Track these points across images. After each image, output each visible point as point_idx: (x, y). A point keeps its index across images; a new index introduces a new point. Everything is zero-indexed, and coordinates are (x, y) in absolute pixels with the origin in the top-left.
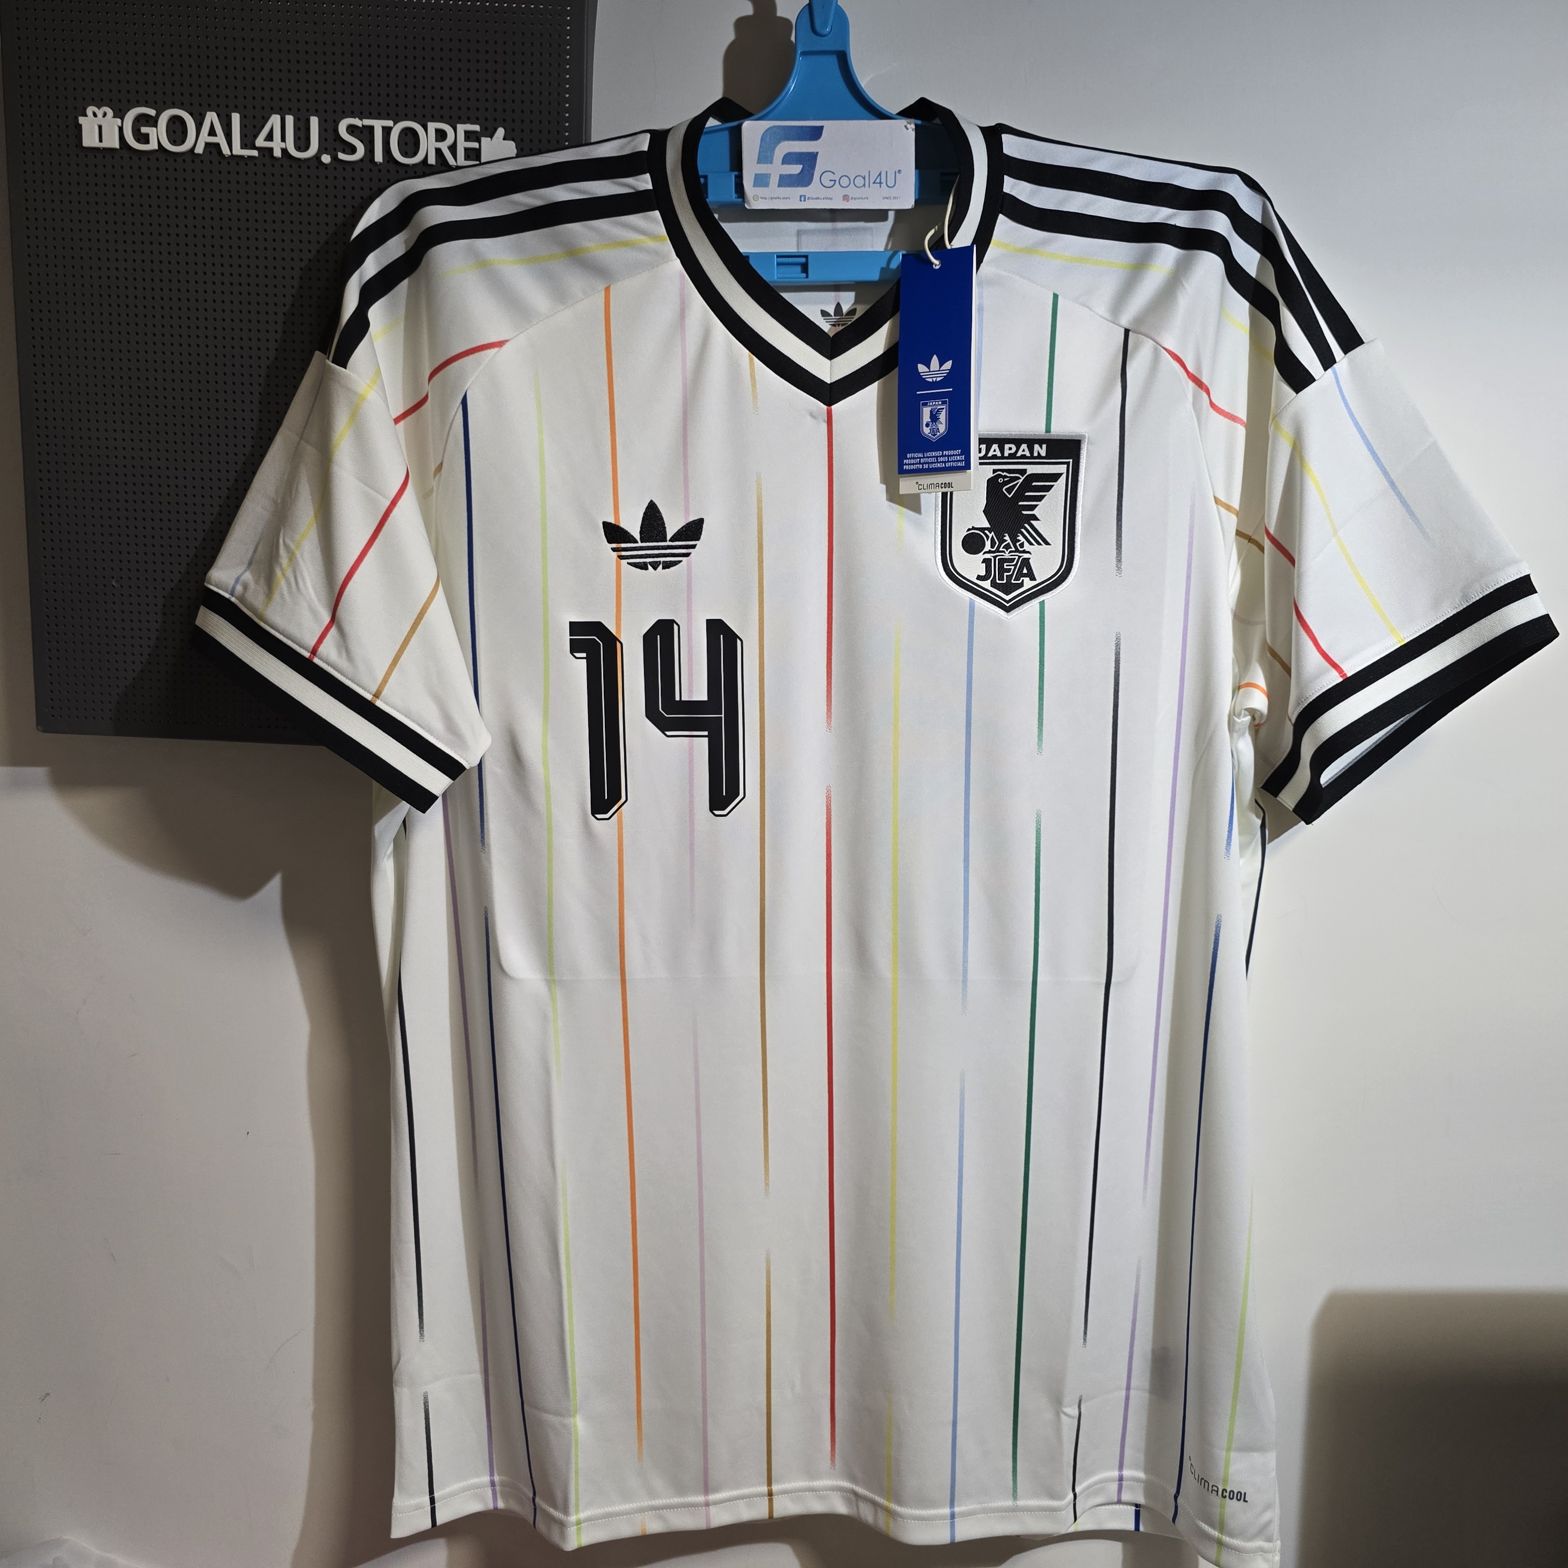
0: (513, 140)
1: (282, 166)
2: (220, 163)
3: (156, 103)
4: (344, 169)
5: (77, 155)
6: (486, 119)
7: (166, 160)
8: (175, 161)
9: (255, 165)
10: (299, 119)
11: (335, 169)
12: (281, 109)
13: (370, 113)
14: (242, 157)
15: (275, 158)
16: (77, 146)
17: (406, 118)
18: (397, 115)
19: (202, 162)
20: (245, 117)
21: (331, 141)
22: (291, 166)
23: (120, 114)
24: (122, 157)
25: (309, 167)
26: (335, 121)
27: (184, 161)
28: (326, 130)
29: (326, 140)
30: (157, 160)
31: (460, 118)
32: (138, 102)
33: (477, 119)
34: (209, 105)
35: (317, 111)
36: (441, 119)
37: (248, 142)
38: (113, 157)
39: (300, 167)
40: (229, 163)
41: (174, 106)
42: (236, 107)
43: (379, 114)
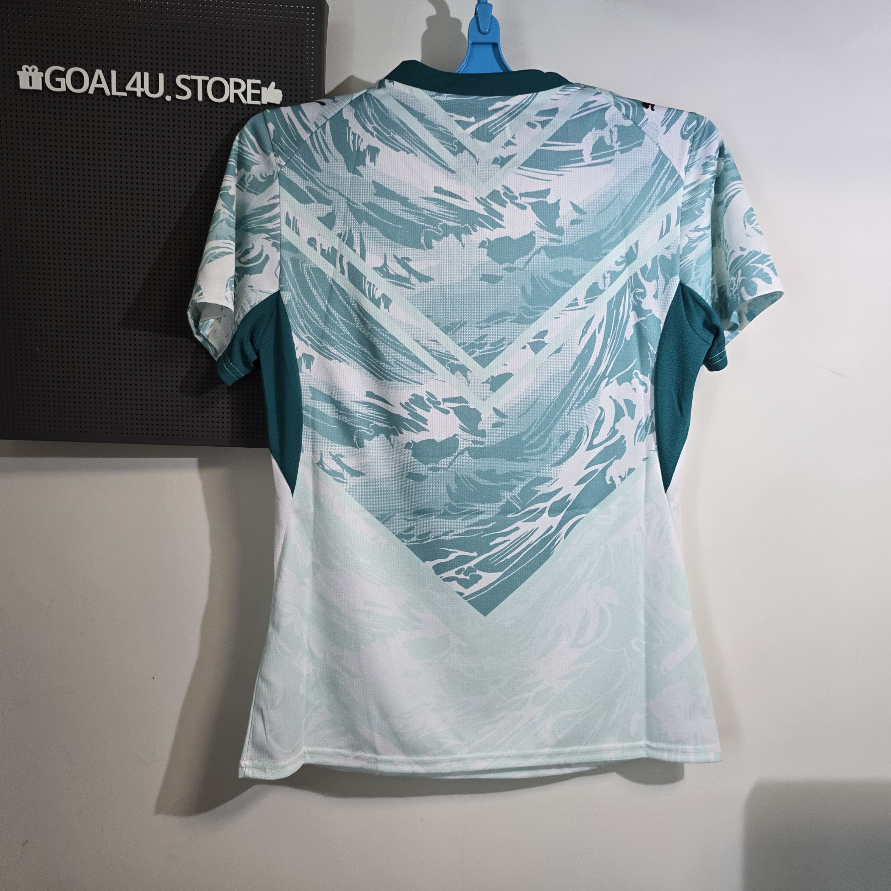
0: (280, 89)
1: (141, 102)
2: (104, 100)
3: (64, 63)
4: (179, 104)
5: (16, 94)
6: (264, 77)
7: (71, 97)
8: (76, 98)
9: (125, 101)
10: (152, 75)
11: (174, 104)
12: (141, 68)
13: (195, 72)
14: (117, 96)
15: (138, 97)
16: (16, 88)
17: (217, 75)
18: (211, 73)
19: (93, 99)
20: (119, 73)
21: (172, 88)
22: (147, 102)
23: (42, 70)
24: (44, 96)
25: (158, 103)
26: (173, 76)
27: (82, 98)
28: (168, 82)
29: (168, 87)
30: (65, 97)
31: (249, 76)
32: (53, 63)
33: (259, 76)
34: (97, 66)
35: (163, 70)
36: (237, 76)
37: (121, 87)
38: (38, 95)
39: (152, 103)
40: (109, 100)
41: (75, 65)
42: (114, 67)
43: (200, 72)
